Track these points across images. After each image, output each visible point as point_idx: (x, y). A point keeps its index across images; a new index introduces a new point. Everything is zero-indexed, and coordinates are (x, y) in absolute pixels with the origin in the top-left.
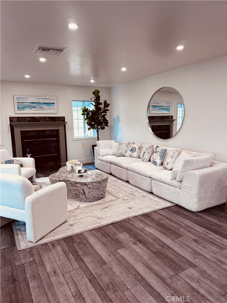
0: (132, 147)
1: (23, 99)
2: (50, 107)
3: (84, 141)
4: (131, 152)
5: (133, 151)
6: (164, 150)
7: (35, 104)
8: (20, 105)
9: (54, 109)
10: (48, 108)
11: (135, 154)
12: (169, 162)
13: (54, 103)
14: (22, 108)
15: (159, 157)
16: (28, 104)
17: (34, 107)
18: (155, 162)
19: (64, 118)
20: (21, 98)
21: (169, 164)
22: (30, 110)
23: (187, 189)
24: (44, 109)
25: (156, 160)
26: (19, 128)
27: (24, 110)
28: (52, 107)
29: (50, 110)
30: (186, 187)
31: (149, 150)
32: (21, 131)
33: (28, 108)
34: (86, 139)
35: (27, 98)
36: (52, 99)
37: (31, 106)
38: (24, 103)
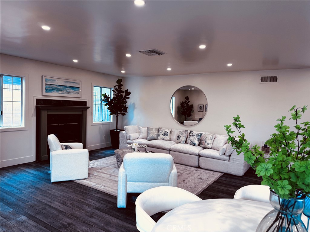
0: (164, 131)
1: (51, 81)
2: (75, 91)
3: (101, 126)
4: (164, 136)
5: (166, 135)
6: (201, 133)
7: (62, 87)
8: (48, 87)
9: (78, 93)
10: (73, 92)
11: (168, 138)
12: (209, 143)
13: (79, 88)
14: (49, 90)
15: (197, 140)
16: (55, 86)
17: (61, 90)
18: (194, 143)
19: (86, 102)
20: (49, 80)
21: (210, 144)
22: (56, 93)
23: (236, 161)
24: (70, 93)
25: (195, 142)
26: (47, 112)
27: (51, 92)
28: (77, 91)
29: (75, 94)
30: (235, 159)
31: (185, 134)
32: (48, 115)
33: (55, 91)
34: (103, 124)
35: (55, 80)
36: (77, 83)
37: (58, 88)
38: (52, 85)
